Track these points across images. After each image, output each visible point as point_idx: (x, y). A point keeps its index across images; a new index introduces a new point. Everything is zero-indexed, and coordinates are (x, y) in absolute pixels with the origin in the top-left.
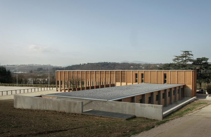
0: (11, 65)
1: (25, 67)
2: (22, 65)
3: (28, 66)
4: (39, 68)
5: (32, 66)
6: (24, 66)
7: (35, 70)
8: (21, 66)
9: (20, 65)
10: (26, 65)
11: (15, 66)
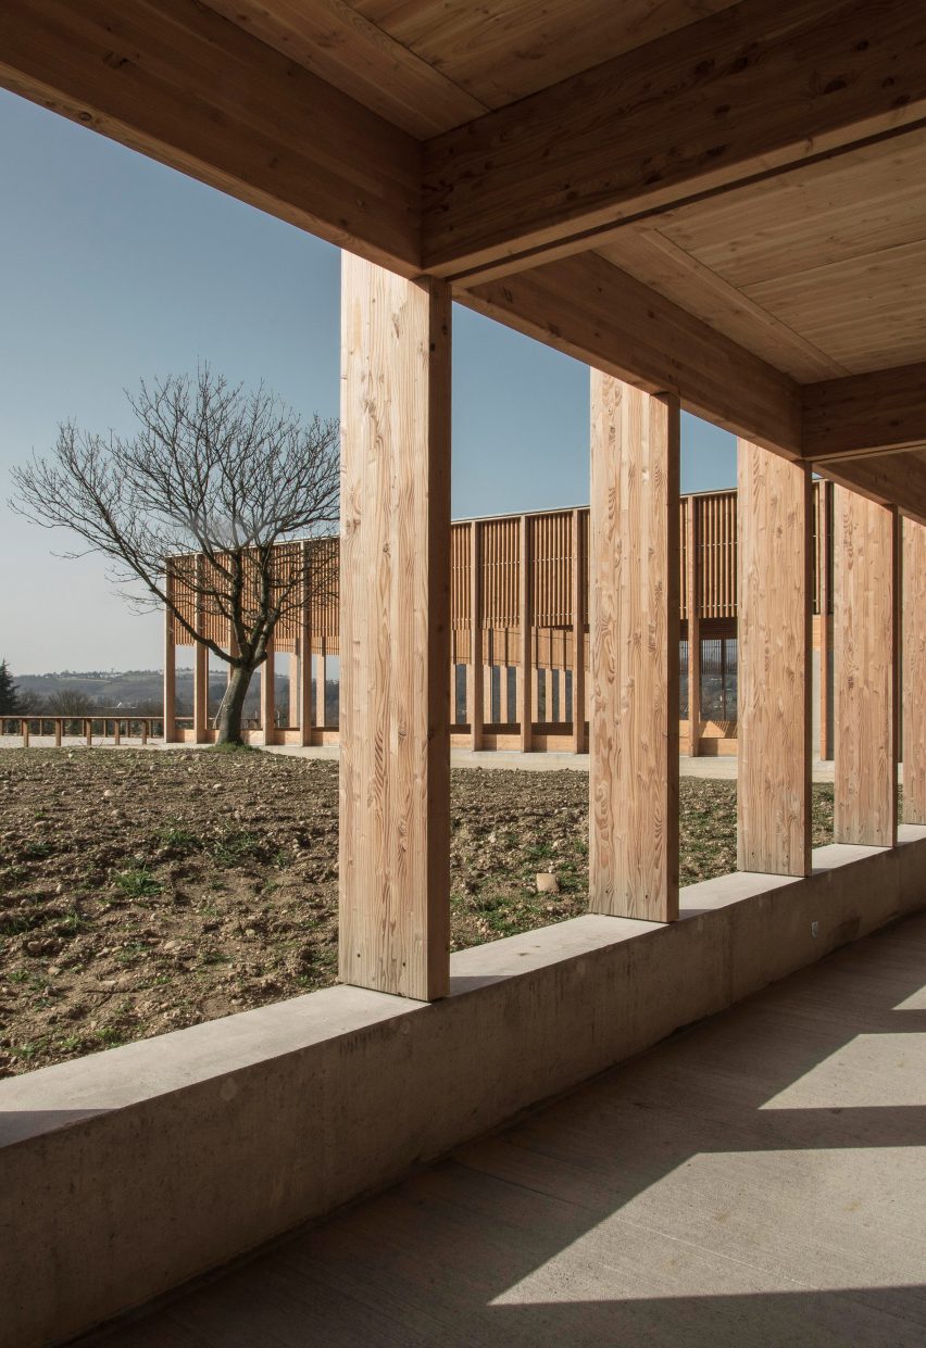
1: (152, 682)
2: (138, 673)
6: (143, 678)
8: (131, 679)
9: (126, 675)
11: (104, 678)
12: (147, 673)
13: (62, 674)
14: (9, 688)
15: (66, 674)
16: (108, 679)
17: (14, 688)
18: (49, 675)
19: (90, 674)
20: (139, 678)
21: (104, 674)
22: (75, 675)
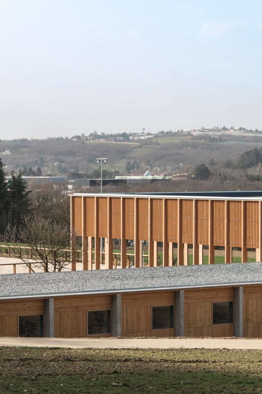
0: (111, 136)
1: (185, 145)
2: (169, 134)
3: (200, 137)
4: (248, 153)
5: (221, 139)
6: (176, 141)
7: (228, 165)
8: (162, 141)
9: (156, 136)
10: (189, 134)
11: (133, 141)
12: (179, 134)
13: (91, 135)
14: (24, 193)
15: (95, 136)
16: (138, 141)
17: (28, 192)
18: (78, 137)
19: (119, 135)
20: (171, 140)
21: (134, 135)
22: (103, 136)
